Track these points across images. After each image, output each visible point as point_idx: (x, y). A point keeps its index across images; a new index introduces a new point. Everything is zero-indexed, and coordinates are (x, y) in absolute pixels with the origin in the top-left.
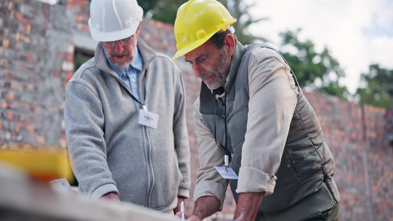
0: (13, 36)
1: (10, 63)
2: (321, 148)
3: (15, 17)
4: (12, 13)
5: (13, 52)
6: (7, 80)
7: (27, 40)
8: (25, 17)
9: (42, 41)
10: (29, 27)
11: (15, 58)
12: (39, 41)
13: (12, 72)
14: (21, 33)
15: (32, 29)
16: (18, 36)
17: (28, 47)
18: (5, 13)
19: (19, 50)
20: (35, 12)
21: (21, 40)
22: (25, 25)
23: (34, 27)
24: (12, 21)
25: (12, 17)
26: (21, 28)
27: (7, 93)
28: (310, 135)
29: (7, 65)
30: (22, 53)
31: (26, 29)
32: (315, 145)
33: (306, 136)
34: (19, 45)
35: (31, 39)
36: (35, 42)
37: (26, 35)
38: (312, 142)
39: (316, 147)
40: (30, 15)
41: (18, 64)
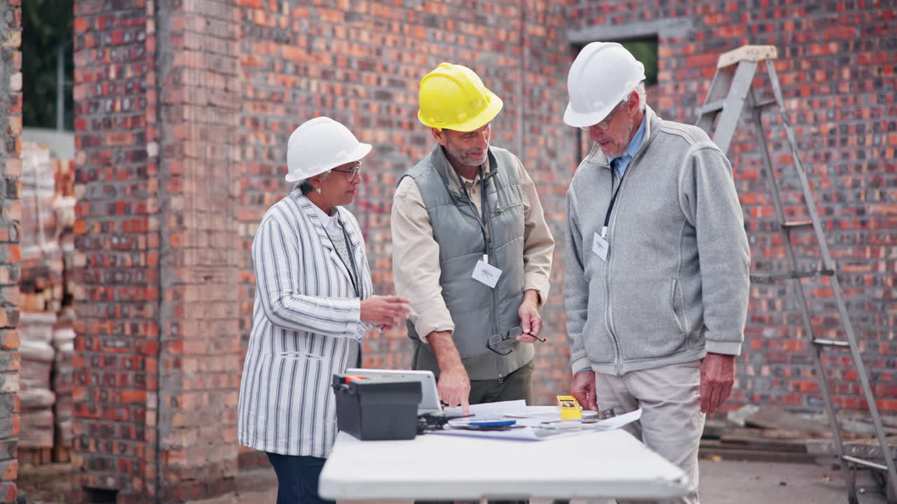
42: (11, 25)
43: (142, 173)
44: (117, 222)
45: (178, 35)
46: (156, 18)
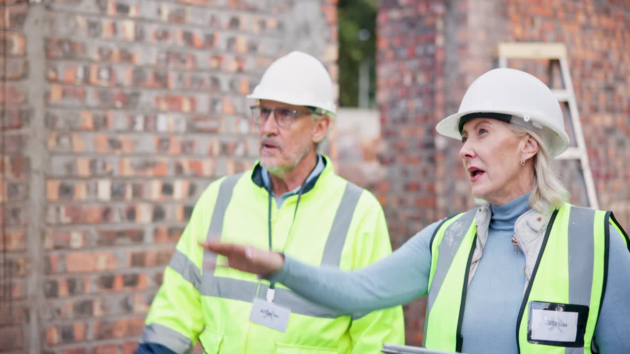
42: (328, 41)
43: (432, 160)
44: (411, 198)
45: (463, 47)
46: (445, 34)
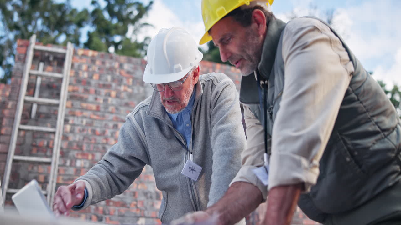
0: (118, 88)
1: (117, 109)
2: (395, 133)
3: (121, 74)
4: (118, 70)
5: (119, 100)
6: (115, 123)
7: (130, 90)
8: (128, 72)
9: (142, 89)
10: (131, 80)
11: (121, 106)
12: (139, 90)
13: (118, 116)
14: (125, 85)
15: (133, 81)
16: (122, 88)
17: (130, 95)
18: (112, 71)
19: (123, 99)
20: (135, 68)
21: (125, 91)
22: (128, 78)
23: (135, 79)
24: (118, 76)
25: (117, 73)
26: (125, 81)
27: (115, 133)
28: (375, 119)
29: (115, 111)
30: (126, 100)
31: (129, 82)
32: (384, 130)
33: (369, 120)
34: (124, 95)
35: (133, 89)
36: (136, 91)
37: (129, 87)
38: (379, 127)
39: (386, 133)
40: (132, 71)
41: (123, 109)
